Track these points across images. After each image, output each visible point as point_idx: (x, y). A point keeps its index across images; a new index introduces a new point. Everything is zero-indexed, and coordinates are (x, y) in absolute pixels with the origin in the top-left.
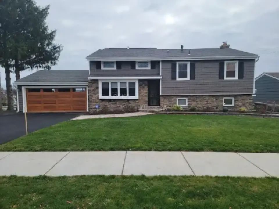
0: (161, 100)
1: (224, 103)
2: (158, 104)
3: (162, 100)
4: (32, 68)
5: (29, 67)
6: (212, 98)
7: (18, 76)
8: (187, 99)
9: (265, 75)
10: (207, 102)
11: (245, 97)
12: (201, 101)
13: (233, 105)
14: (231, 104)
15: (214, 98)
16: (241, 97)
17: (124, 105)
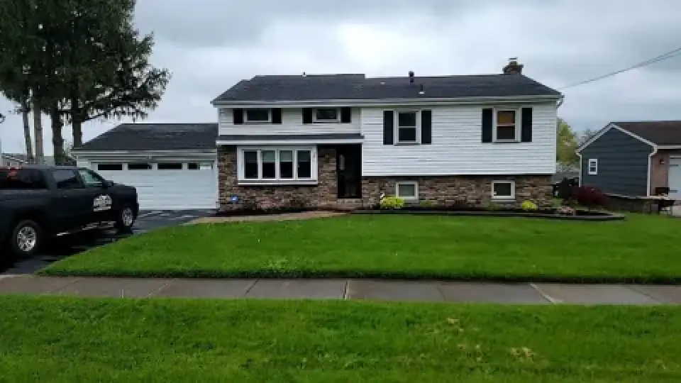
0: (363, 186)
1: (493, 193)
2: (359, 195)
3: (365, 187)
4: (106, 116)
5: (99, 115)
6: (466, 182)
7: (77, 134)
8: (416, 184)
9: (613, 128)
10: (458, 189)
11: (536, 179)
12: (445, 189)
13: (512, 196)
14: (509, 194)
15: (473, 181)
16: (528, 180)
17: (290, 195)
